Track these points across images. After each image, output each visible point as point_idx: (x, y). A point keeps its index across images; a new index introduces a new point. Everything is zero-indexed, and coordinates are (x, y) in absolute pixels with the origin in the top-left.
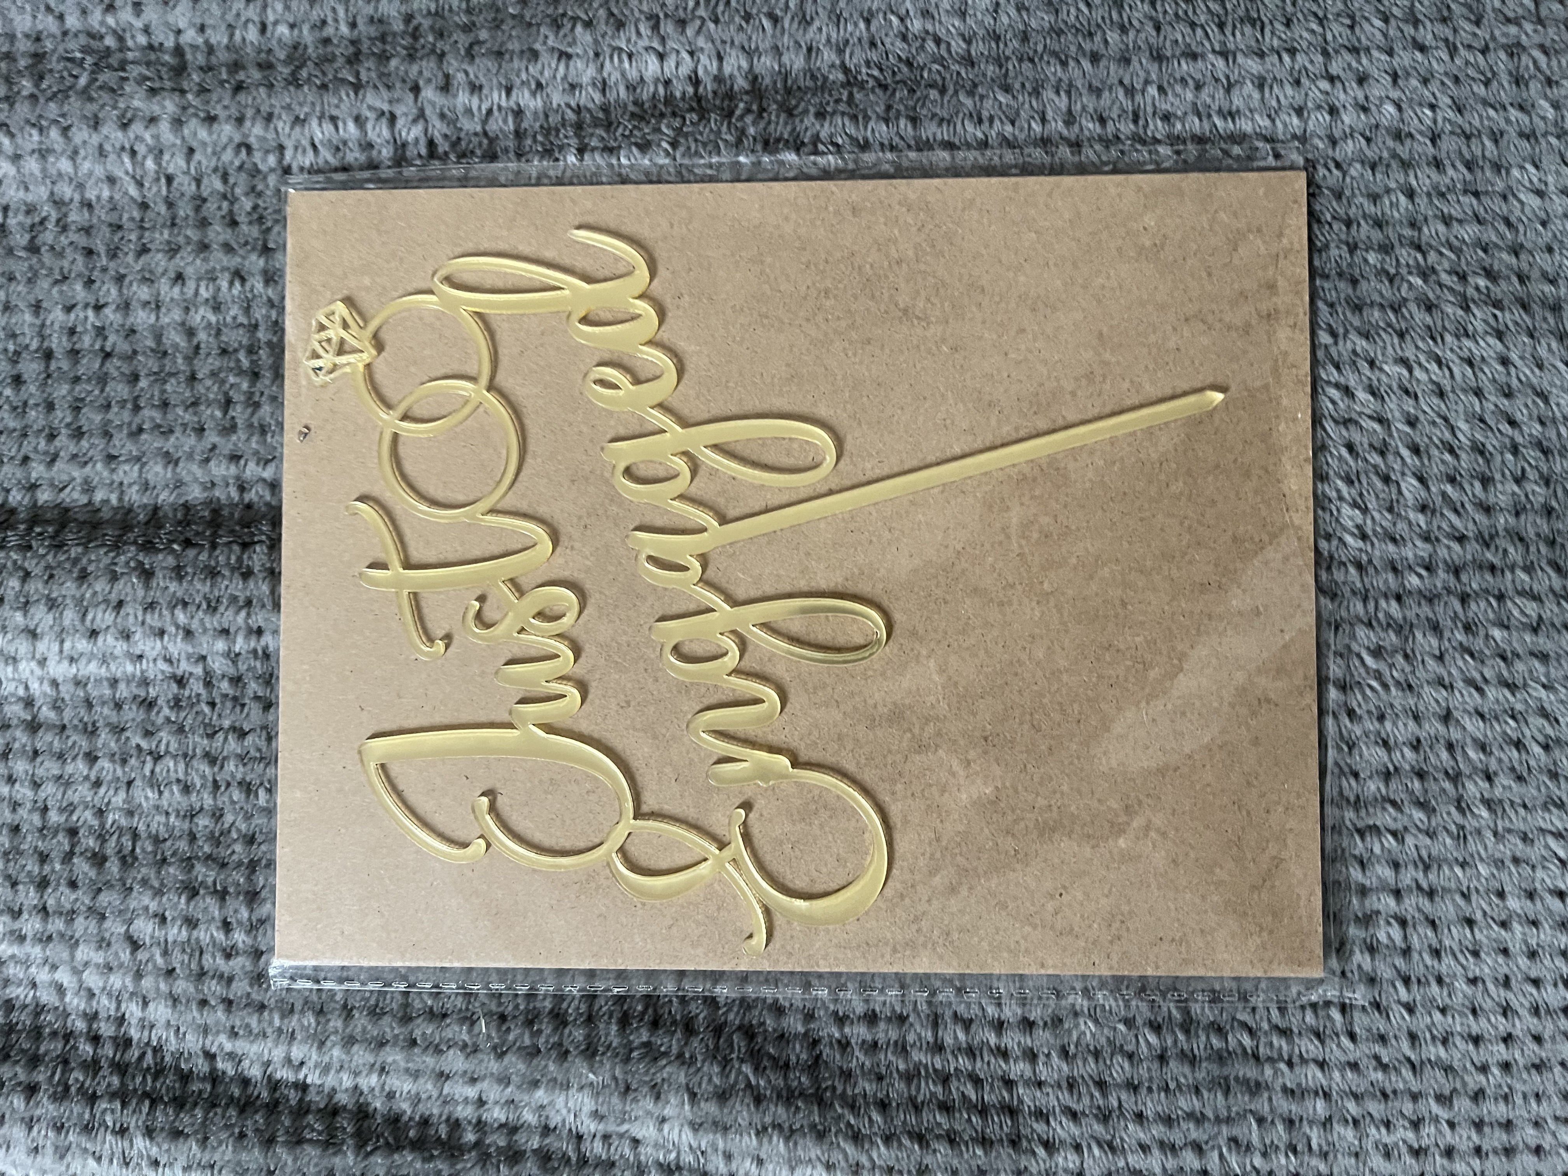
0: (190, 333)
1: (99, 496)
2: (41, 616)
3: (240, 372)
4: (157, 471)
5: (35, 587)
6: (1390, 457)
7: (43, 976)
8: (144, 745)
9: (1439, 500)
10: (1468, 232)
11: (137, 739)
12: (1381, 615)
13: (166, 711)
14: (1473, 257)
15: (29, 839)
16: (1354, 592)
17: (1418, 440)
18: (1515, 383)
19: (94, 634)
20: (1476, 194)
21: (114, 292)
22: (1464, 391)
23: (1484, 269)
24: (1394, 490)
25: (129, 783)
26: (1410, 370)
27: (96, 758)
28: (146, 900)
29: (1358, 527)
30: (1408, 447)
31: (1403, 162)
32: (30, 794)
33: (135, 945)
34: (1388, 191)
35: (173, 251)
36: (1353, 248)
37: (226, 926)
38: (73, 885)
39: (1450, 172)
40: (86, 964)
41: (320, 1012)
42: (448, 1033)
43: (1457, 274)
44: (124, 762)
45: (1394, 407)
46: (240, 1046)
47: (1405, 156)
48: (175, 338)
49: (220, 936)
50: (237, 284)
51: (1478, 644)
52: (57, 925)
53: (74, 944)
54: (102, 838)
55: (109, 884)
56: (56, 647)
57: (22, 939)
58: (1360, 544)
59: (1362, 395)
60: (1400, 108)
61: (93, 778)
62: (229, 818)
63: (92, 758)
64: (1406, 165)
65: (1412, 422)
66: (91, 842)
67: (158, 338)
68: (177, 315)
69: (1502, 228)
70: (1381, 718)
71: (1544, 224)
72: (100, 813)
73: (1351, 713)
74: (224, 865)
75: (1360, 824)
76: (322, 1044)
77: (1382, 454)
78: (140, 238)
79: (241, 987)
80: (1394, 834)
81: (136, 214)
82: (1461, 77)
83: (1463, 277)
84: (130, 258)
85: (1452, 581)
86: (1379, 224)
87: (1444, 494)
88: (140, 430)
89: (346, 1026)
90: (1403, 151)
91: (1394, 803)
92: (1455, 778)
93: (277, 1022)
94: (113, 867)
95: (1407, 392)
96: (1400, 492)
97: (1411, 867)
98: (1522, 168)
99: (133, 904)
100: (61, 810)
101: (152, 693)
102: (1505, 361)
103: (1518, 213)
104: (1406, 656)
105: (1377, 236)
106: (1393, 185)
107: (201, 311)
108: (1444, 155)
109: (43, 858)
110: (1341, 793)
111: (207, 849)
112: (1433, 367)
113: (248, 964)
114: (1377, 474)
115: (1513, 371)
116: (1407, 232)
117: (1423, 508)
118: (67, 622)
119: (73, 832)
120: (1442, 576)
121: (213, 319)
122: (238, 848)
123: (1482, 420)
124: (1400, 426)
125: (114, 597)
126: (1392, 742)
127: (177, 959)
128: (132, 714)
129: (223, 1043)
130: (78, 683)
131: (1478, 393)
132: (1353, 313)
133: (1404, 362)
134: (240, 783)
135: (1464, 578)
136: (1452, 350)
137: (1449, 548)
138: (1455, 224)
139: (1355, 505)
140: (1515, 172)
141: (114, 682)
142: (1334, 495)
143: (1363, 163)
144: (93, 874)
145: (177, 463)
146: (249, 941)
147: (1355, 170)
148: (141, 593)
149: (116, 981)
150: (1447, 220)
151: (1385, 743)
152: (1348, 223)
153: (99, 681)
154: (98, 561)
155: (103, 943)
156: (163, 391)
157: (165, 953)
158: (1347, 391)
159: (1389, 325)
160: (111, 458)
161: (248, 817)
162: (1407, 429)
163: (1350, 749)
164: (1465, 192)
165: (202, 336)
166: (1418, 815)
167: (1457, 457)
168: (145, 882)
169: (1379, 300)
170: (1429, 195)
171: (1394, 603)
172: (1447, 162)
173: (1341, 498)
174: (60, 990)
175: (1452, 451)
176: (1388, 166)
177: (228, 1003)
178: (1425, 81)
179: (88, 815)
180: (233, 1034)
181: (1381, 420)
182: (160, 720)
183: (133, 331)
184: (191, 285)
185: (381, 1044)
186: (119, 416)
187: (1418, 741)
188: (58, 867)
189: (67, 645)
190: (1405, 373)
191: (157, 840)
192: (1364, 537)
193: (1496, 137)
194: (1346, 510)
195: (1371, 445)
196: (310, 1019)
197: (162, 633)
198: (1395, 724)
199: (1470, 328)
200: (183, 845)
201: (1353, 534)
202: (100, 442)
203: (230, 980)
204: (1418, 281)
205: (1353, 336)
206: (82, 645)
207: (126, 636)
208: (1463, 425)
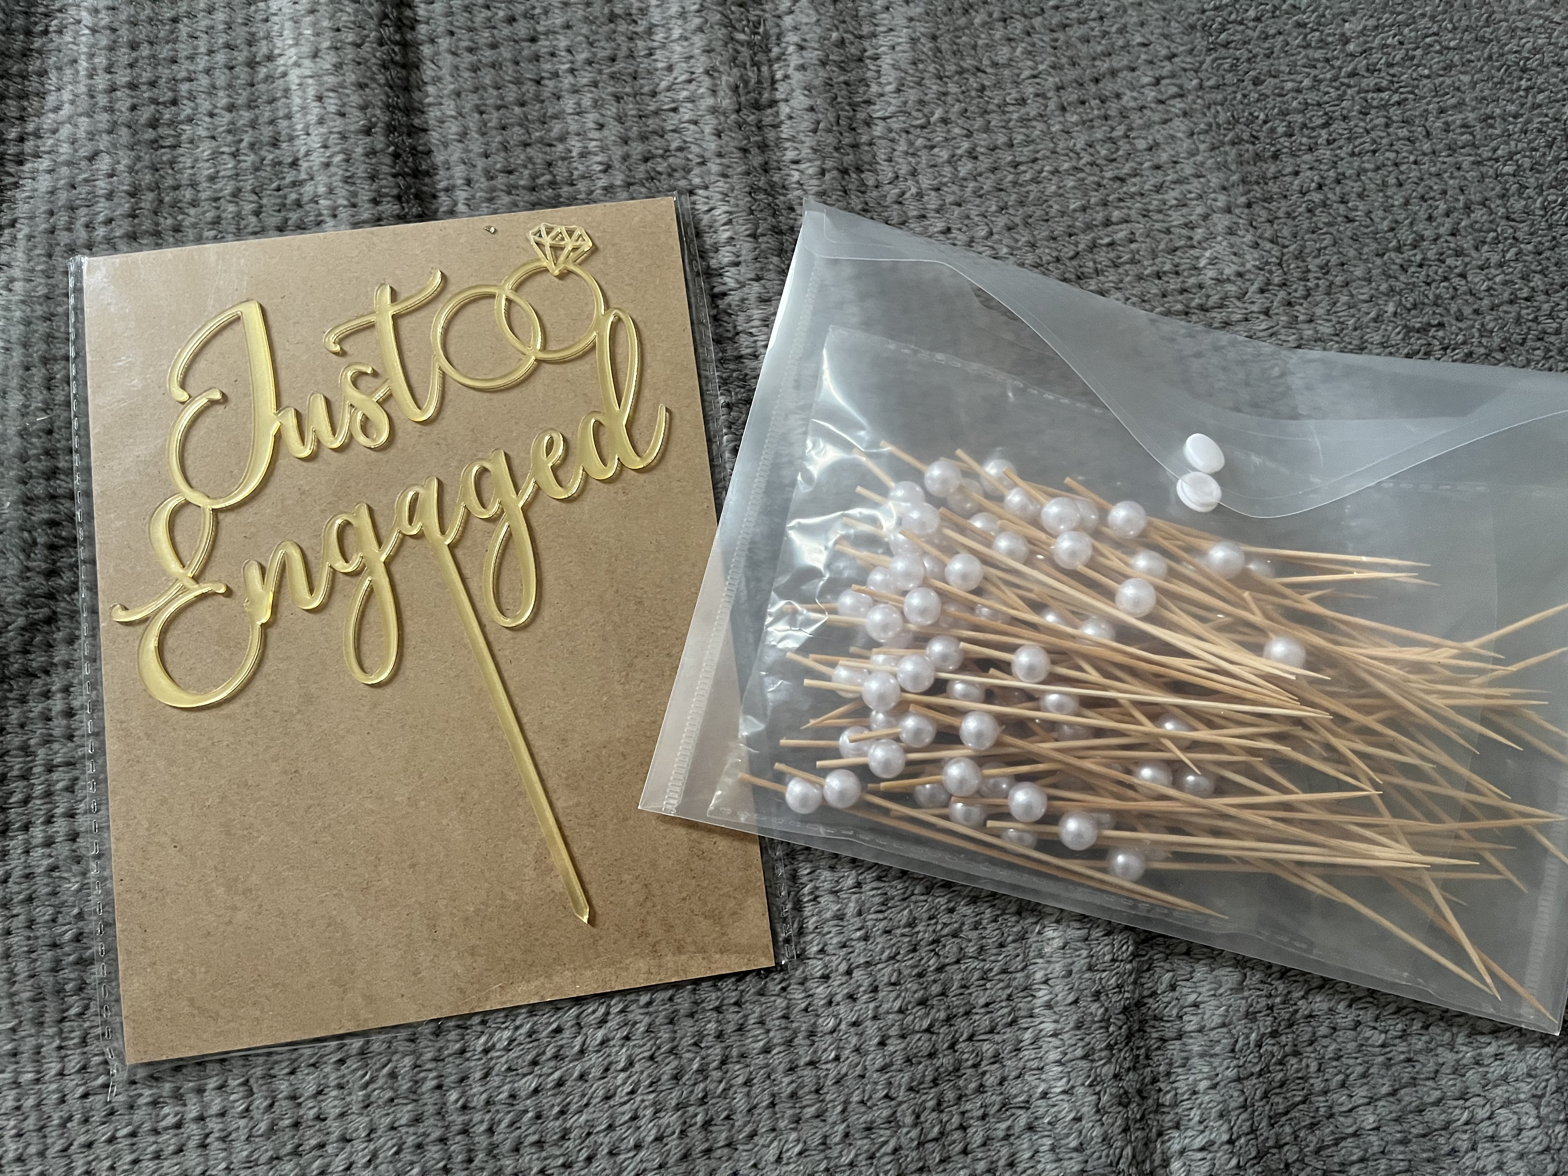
0: (562, 139)
1: (431, 89)
2: (328, 60)
3: (534, 178)
4: (453, 128)
5: (350, 53)
6: (552, 1063)
7: (66, 96)
8: (244, 144)
9: (520, 1107)
10: (740, 1102)
11: (247, 138)
12: (422, 1075)
13: (271, 157)
14: (719, 1108)
15: (167, 71)
16: (440, 1049)
17: (569, 1083)
18: (622, 1157)
19: (320, 98)
20: (773, 1105)
21: (585, 81)
22: (611, 1116)
23: (712, 1119)
24: (525, 1070)
25: (213, 138)
26: (623, 1070)
27: (231, 111)
28: (125, 162)
29: (494, 1045)
30: (560, 1078)
31: (791, 1041)
32: (201, 67)
33: (92, 158)
34: (768, 1031)
35: (620, 119)
36: (718, 1009)
37: (109, 221)
38: (133, 108)
39: (786, 1080)
40: (76, 126)
41: (47, 298)
42: (35, 393)
43: (705, 1097)
44: (229, 132)
45: (594, 1061)
46: (21, 244)
47: (796, 1041)
48: (557, 128)
49: (101, 218)
50: (600, 168)
51: (406, 1156)
52: (102, 100)
53: (89, 114)
54: (172, 123)
55: (135, 133)
56: (308, 72)
57: (91, 76)
58: (479, 1049)
59: (600, 1034)
60: (832, 1032)
61: (216, 111)
62: (192, 211)
63: (230, 108)
64: (789, 1043)
65: (582, 1077)
66: (167, 116)
67: (555, 117)
68: (573, 127)
69: (748, 1129)
70: (340, 1087)
71: (755, 1166)
72: (190, 120)
73: (342, 1061)
74: (156, 213)
75: (252, 1081)
76: (23, 302)
77: (555, 1057)
78: (628, 95)
79: (64, 238)
80: (247, 1110)
81: (646, 89)
82: (865, 1081)
83: (703, 1101)
84: (610, 89)
85: (455, 1129)
86: (741, 1029)
87: (526, 1111)
88: (481, 113)
89: (37, 318)
90: (799, 1040)
91: (271, 1105)
92: (296, 1152)
93: (39, 268)
94: (150, 134)
95: (607, 1070)
96: (525, 1075)
97: (220, 1126)
98: (798, 1141)
99: (121, 153)
100: (190, 92)
101: (284, 145)
102: (638, 1147)
103: (762, 1142)
104: (392, 1100)
105: (730, 1028)
106: (772, 1034)
107: (578, 144)
108: (800, 1073)
109: (153, 84)
110: (276, 1062)
111: (167, 199)
112: (628, 1088)
113: (80, 242)
114: (538, 1055)
115: (631, 1154)
116: (735, 1052)
117: (513, 1096)
118: (325, 78)
119: (174, 102)
120: (458, 1119)
121: (574, 154)
122: (169, 221)
123: (589, 1134)
124: (578, 1068)
125: (348, 109)
126: (321, 1097)
127: (83, 190)
128: (267, 132)
129: (23, 230)
130: (287, 91)
131: (611, 1127)
132: (666, 1017)
133: (631, 1064)
134: (219, 217)
135: (458, 1138)
136: (643, 1101)
137: (482, 1121)
138: (746, 1090)
139: (511, 1041)
140: (793, 1136)
141: (289, 117)
142: (518, 1023)
143: (788, 1008)
144: (142, 121)
145: (460, 141)
146: (99, 239)
147: (781, 1003)
148: (352, 128)
149: (65, 149)
150: (748, 1083)
151: (320, 1093)
152: (737, 1004)
153: (288, 106)
154: (375, 95)
155: (91, 136)
156: (513, 125)
157: (86, 180)
158: (603, 1022)
159: (659, 1048)
160: (458, 94)
161: (194, 226)
162: (576, 1074)
163: (313, 1065)
164: (773, 1095)
165: (560, 147)
166: (263, 1126)
167: (557, 1119)
168: (139, 159)
169: (678, 1035)
170: (767, 1065)
171: (434, 1083)
172: (794, 1077)
173: (517, 1028)
174: (57, 109)
175: (562, 1112)
176: (786, 1028)
177: (52, 231)
178: (857, 1050)
179: (189, 111)
180: (30, 237)
181: (582, 1052)
182: (263, 153)
183: (559, 98)
184: (596, 135)
185: (25, 345)
186: (491, 97)
187: (325, 1119)
188: (146, 95)
189: (310, 81)
190: (622, 1065)
191: (172, 163)
192: (486, 1051)
193: (819, 1116)
194: (507, 1034)
195: (562, 1047)
196: (42, 291)
197: (325, 147)
198: (336, 1098)
199: (662, 1114)
200: (169, 182)
201: (487, 1042)
202: (469, 85)
203: (69, 230)
204: (695, 1066)
205: (647, 1020)
206: (311, 92)
207: (321, 122)
208: (583, 1118)
